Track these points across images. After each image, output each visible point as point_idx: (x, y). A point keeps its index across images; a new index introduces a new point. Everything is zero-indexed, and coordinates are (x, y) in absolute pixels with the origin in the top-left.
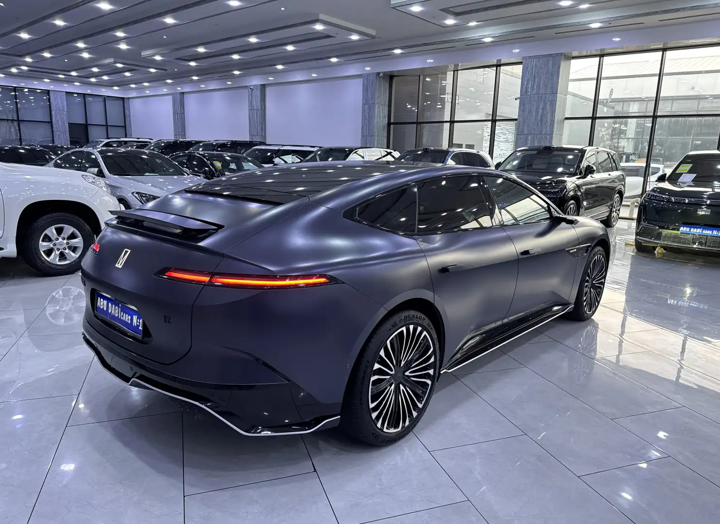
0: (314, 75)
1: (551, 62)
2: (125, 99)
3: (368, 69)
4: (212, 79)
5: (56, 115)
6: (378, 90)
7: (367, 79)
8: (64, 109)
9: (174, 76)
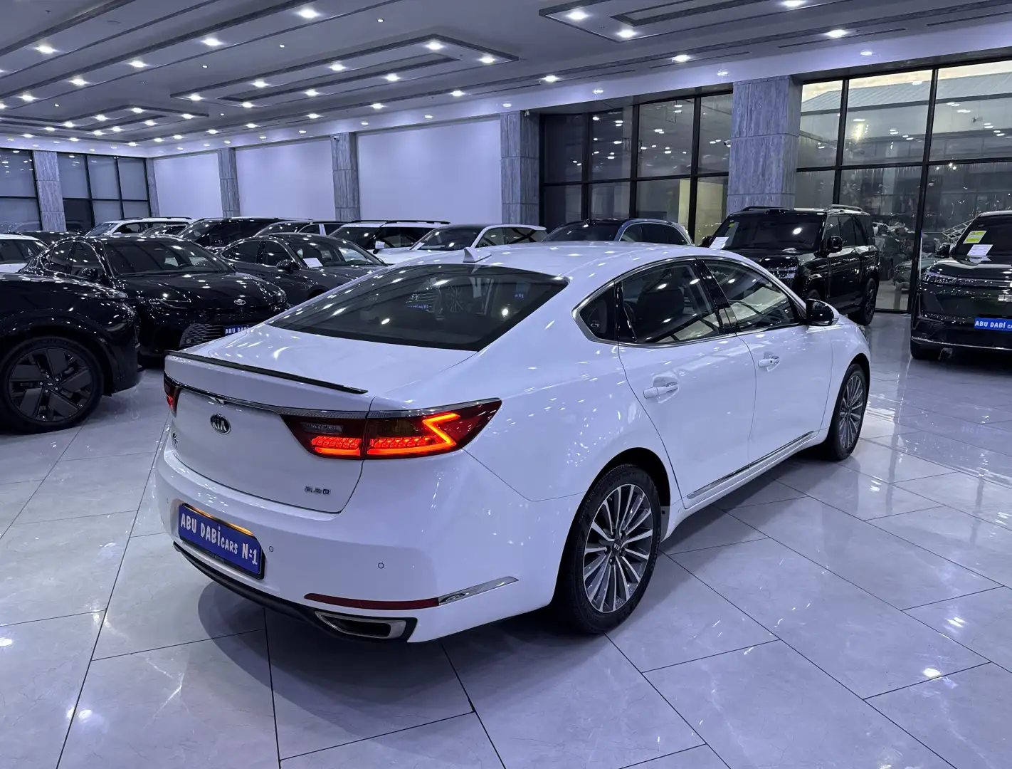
0: (429, 117)
1: (773, 89)
2: (147, 162)
3: (507, 105)
4: (277, 127)
5: (44, 187)
6: (524, 137)
7: (507, 120)
8: (55, 178)
9: (220, 124)
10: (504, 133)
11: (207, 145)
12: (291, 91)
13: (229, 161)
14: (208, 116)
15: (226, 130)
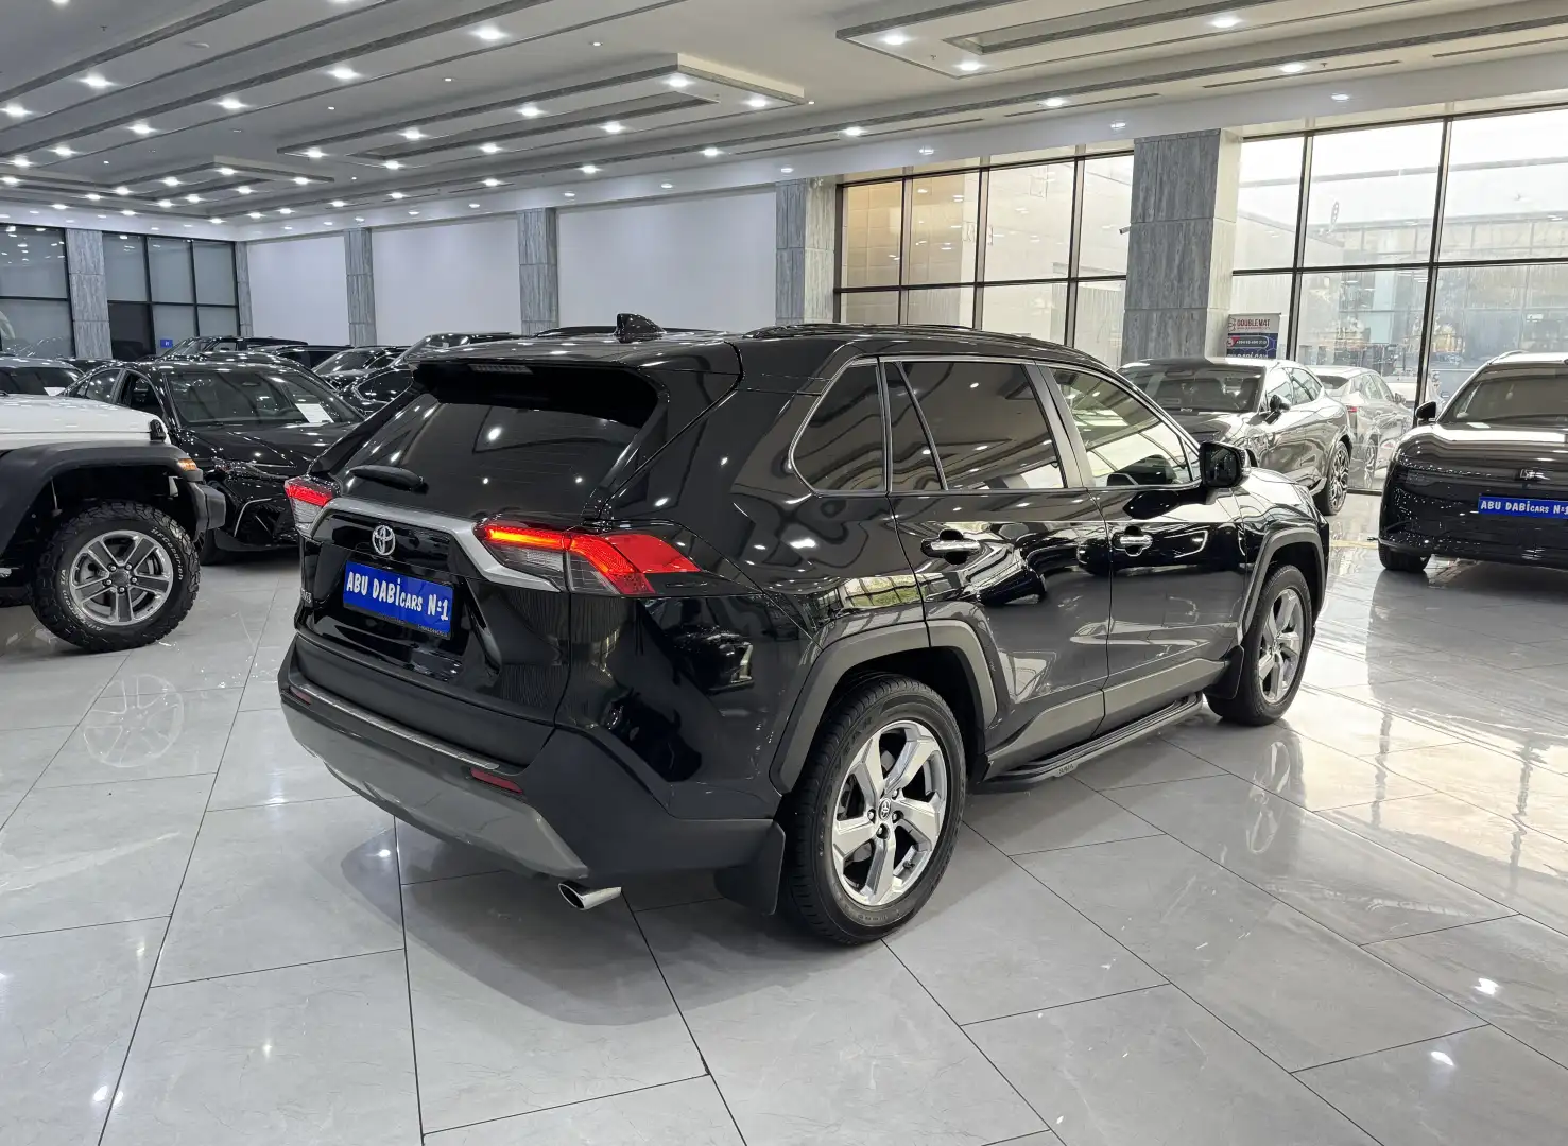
0: (667, 186)
1: (1196, 151)
2: (238, 247)
3: (787, 170)
4: (437, 198)
5: (80, 283)
6: (812, 218)
7: (787, 193)
8: (97, 268)
9: (346, 192)
10: (781, 212)
11: (329, 224)
12: (459, 145)
13: (362, 248)
14: (331, 179)
15: (359, 201)
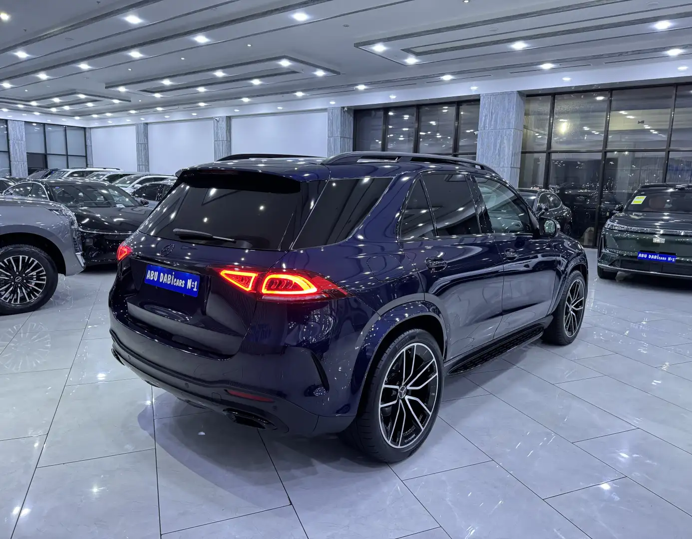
0: (280, 108)
1: (506, 101)
2: (87, 130)
3: (333, 103)
4: (177, 110)
5: (14, 145)
6: (343, 124)
7: (332, 113)
8: (22, 138)
9: (138, 108)
10: (330, 122)
11: (128, 121)
12: (187, 88)
13: (144, 132)
14: (130, 101)
15: (142, 111)
